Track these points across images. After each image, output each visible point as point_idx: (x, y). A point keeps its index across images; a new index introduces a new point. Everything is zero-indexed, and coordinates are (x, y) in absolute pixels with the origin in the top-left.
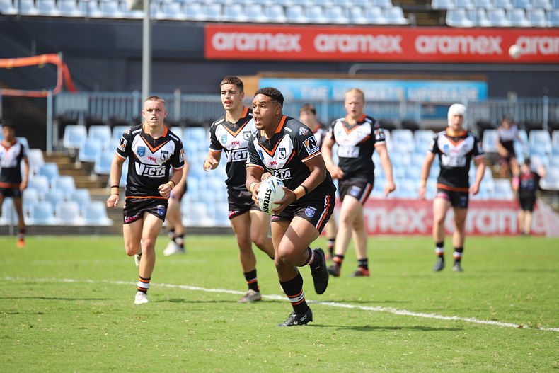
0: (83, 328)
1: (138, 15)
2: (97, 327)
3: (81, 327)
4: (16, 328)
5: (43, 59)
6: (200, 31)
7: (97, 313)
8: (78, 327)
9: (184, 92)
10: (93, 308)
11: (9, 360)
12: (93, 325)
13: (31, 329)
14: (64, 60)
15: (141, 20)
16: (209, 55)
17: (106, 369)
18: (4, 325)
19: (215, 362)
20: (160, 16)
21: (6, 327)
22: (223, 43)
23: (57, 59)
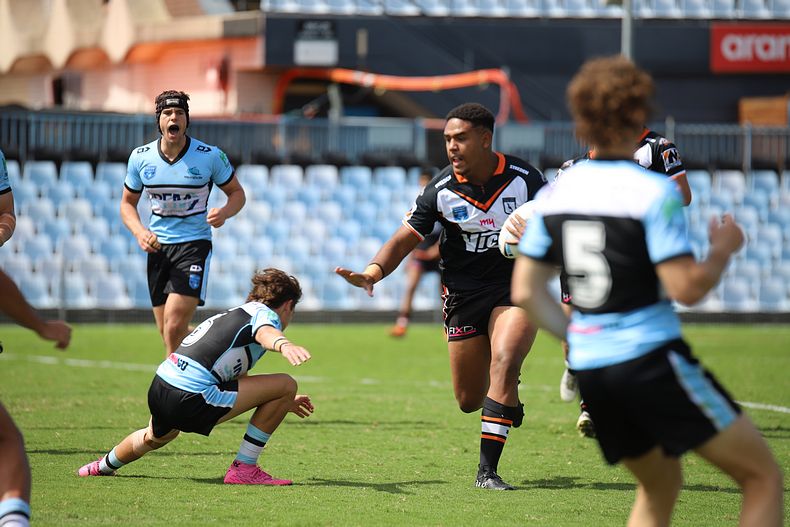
0: (538, 454)
1: (615, 12)
2: (556, 453)
3: (534, 452)
4: (445, 453)
5: (482, 77)
6: (702, 34)
7: (558, 432)
8: (531, 452)
9: (679, 121)
10: (552, 426)
11: (436, 497)
12: (552, 449)
13: (466, 455)
14: (513, 78)
15: (619, 21)
16: (716, 67)
17: (570, 512)
18: (428, 448)
19: (726, 504)
20: (647, 13)
21: (432, 451)
22: (737, 49)
23: (501, 76)
